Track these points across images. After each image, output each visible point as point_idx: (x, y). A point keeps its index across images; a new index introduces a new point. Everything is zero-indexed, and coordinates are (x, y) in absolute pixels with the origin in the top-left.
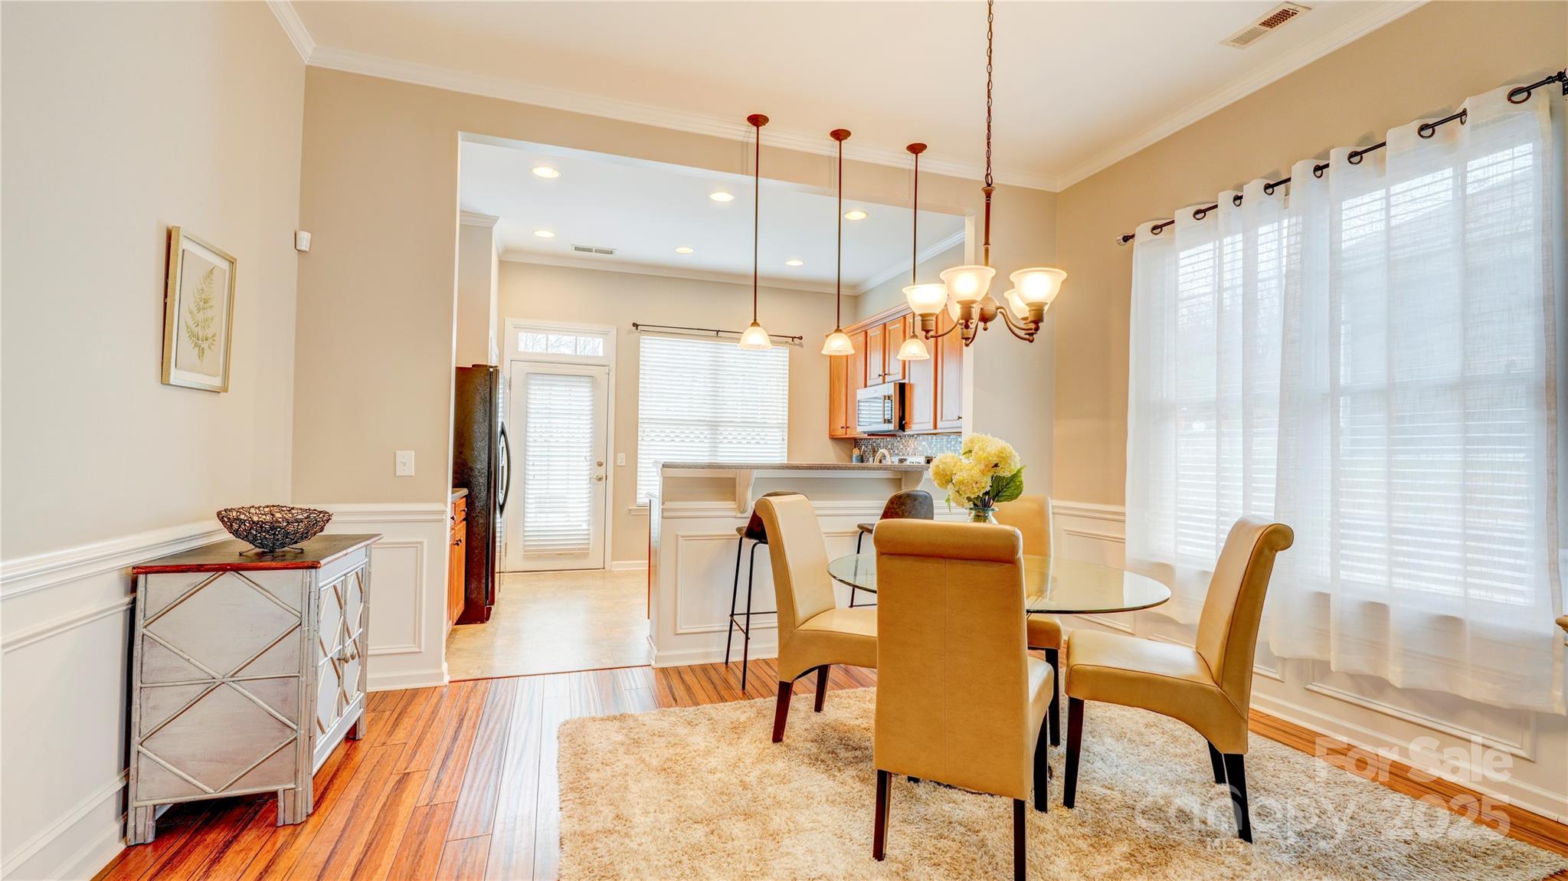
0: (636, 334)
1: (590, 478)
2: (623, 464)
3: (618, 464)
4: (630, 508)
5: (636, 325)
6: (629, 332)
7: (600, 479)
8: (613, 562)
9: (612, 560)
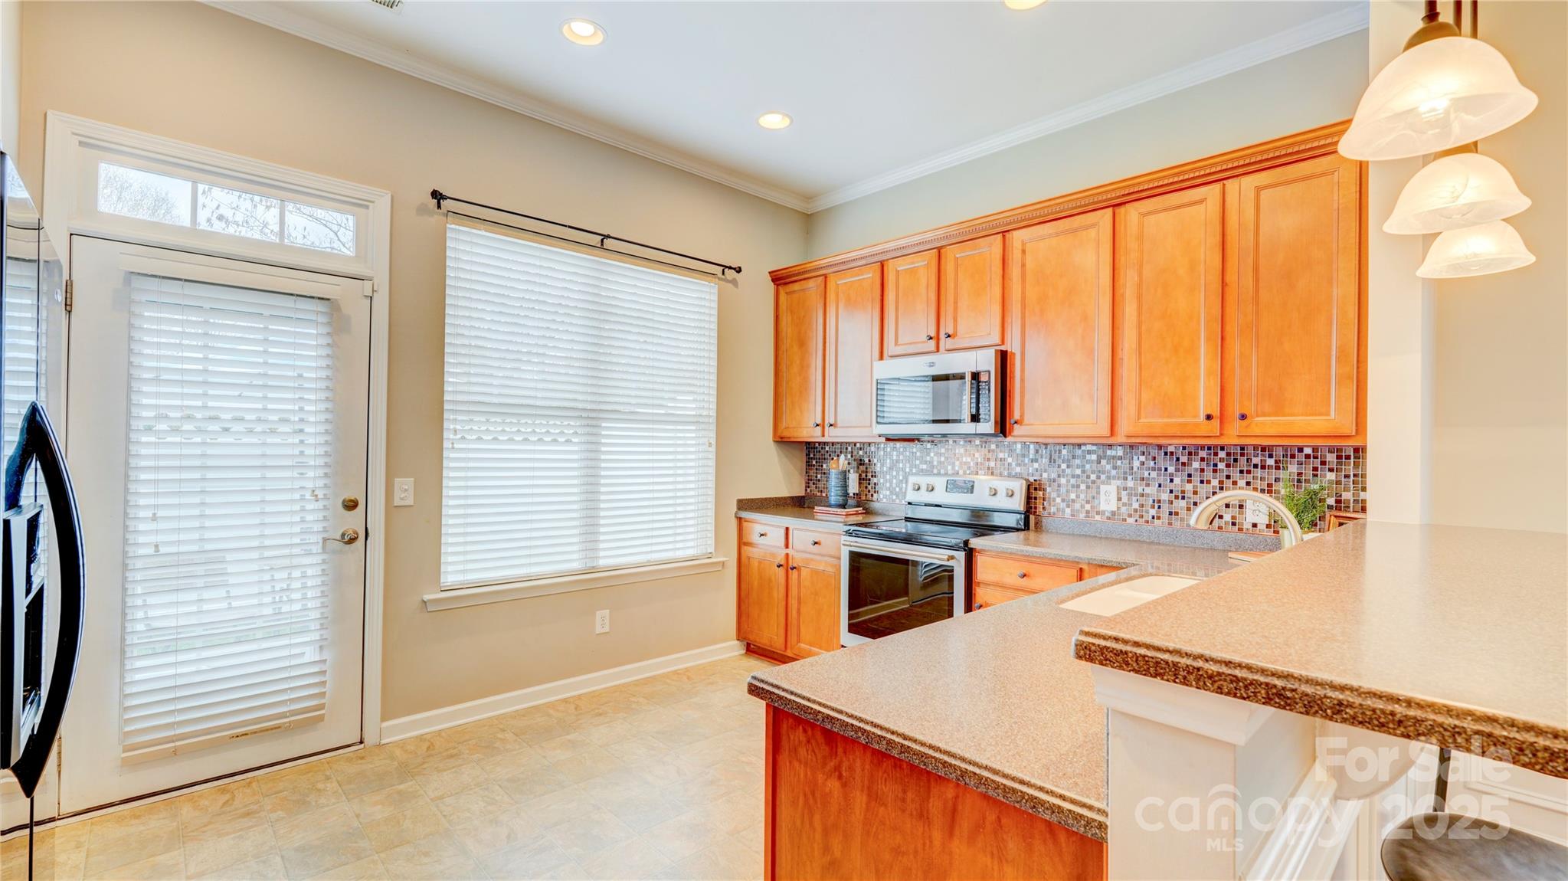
0: (437, 218)
1: (325, 540)
2: (410, 501)
3: (397, 502)
4: (427, 597)
5: (437, 195)
6: (422, 210)
7: (352, 540)
8: (385, 724)
9: (384, 719)
